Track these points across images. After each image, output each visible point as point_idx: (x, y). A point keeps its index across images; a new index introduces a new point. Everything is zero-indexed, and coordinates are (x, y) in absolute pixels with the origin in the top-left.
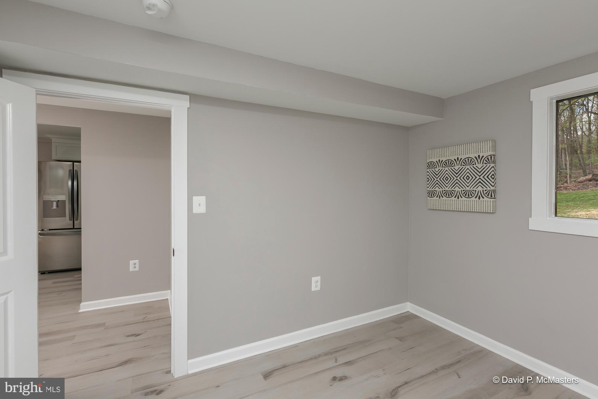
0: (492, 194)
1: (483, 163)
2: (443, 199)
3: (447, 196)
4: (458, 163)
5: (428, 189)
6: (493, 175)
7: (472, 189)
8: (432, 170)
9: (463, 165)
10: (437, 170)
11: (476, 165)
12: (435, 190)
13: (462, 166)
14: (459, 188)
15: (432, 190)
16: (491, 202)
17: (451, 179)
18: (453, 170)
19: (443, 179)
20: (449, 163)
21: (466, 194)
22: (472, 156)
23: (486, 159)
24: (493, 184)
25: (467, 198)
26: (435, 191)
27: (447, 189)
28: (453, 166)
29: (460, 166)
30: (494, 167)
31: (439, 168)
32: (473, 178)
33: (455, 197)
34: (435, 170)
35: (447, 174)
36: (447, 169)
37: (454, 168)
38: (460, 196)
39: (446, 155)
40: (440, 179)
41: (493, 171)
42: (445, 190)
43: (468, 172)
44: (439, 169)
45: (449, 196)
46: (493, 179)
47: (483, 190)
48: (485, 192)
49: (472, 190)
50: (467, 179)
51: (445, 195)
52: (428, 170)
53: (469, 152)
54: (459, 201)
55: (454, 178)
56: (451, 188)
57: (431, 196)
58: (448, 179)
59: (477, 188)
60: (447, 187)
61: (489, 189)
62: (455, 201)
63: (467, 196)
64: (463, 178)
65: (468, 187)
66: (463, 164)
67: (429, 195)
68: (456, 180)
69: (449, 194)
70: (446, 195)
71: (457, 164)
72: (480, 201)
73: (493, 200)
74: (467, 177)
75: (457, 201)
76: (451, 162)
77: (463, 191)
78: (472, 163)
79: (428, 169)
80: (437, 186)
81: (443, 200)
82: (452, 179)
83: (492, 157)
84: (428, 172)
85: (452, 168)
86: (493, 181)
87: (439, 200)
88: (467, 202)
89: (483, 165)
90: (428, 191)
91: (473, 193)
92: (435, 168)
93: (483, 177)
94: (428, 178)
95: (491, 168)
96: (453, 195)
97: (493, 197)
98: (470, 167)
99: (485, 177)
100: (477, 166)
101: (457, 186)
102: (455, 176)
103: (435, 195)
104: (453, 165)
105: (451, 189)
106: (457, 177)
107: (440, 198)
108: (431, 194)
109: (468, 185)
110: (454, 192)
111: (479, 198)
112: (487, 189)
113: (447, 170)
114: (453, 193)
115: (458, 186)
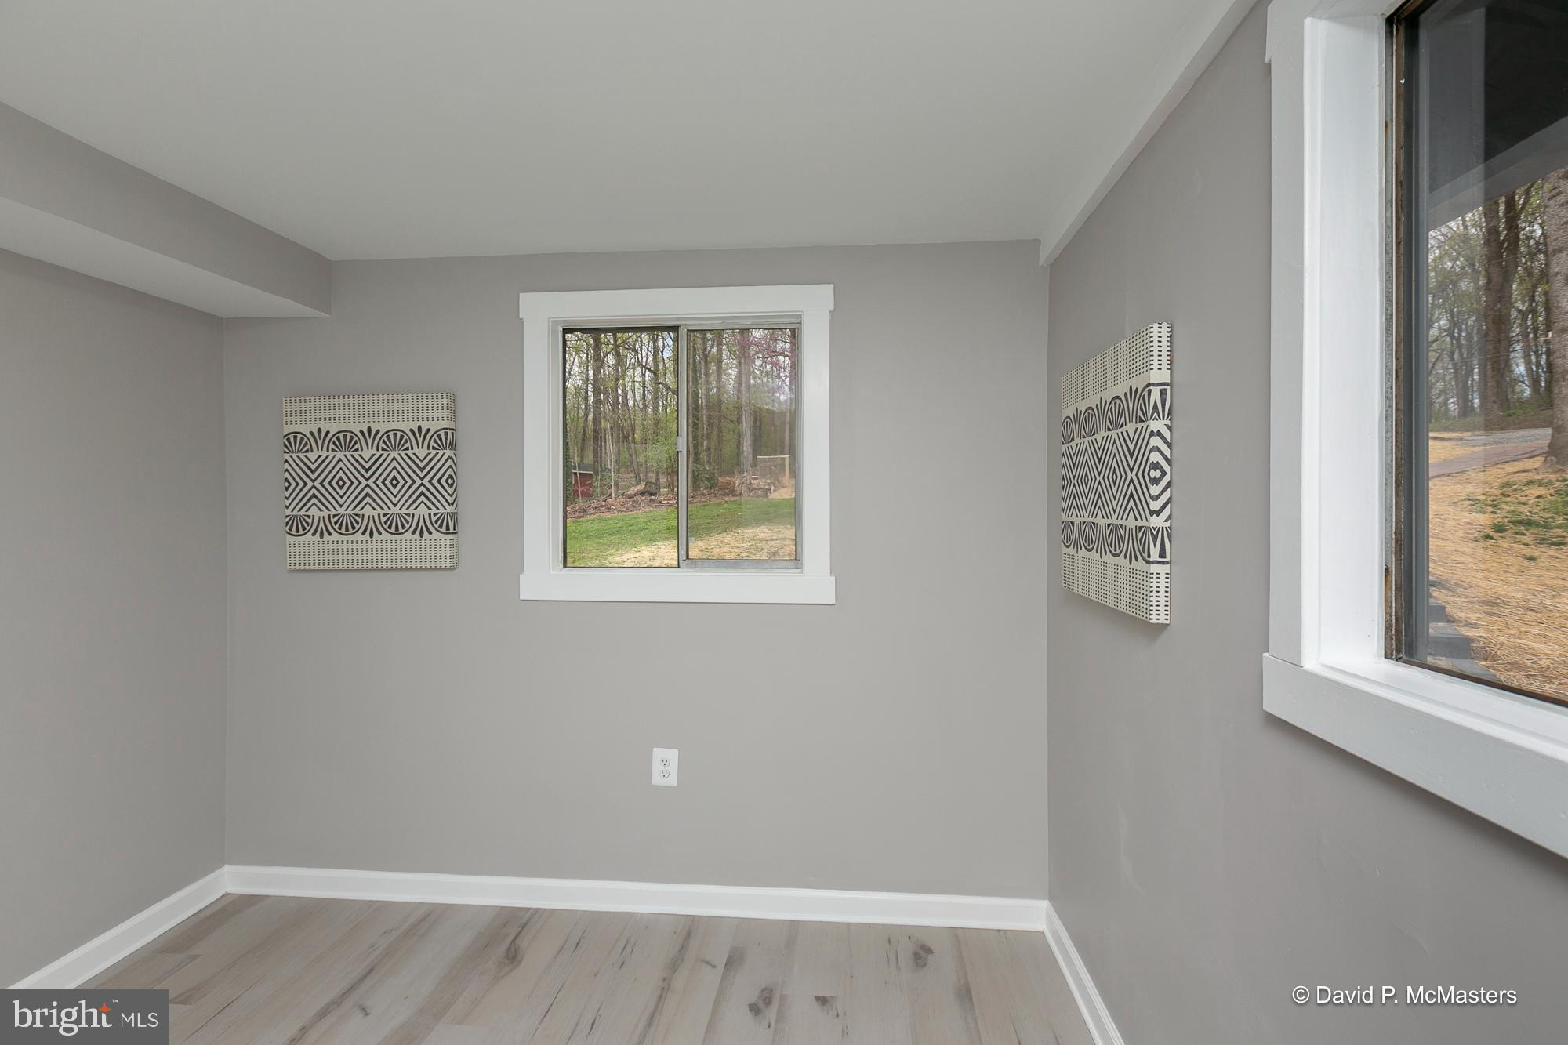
0: (449, 524)
1: (429, 446)
2: (331, 538)
3: (343, 531)
4: (370, 441)
5: (288, 512)
6: (451, 477)
7: (404, 510)
8: (298, 457)
9: (383, 449)
10: (313, 456)
11: (413, 451)
12: (307, 513)
13: (381, 452)
14: (375, 509)
15: (299, 513)
16: (448, 541)
17: (352, 483)
18: (357, 461)
19: (330, 483)
20: (345, 441)
21: (391, 523)
22: (405, 426)
23: (435, 437)
24: (450, 500)
25: (394, 534)
26: (309, 517)
27: (341, 511)
28: (357, 450)
29: (374, 451)
30: (452, 458)
31: (320, 453)
32: (406, 482)
33: (363, 533)
34: (306, 457)
35: (341, 469)
36: (340, 455)
37: (360, 455)
38: (377, 529)
39: (337, 416)
40: (321, 484)
41: (451, 467)
42: (336, 513)
43: (395, 468)
44: (320, 456)
45: (347, 530)
46: (451, 486)
47: (430, 514)
48: (434, 519)
49: (406, 514)
50: (392, 484)
51: (336, 527)
52: (287, 457)
53: (396, 415)
54: (374, 544)
55: (360, 483)
56: (353, 510)
57: (298, 531)
58: (344, 483)
59: (416, 508)
60: (341, 506)
61: (442, 510)
62: (364, 544)
63: (393, 530)
64: (383, 483)
65: (395, 505)
66: (382, 445)
67: (290, 529)
68: (365, 488)
69: (347, 526)
70: (340, 528)
71: (367, 444)
72: (423, 542)
73: (450, 537)
74: (392, 480)
75: (369, 544)
76: (352, 438)
77: (384, 515)
78: (403, 446)
79: (285, 452)
80: (314, 504)
81: (331, 542)
82: (356, 483)
83: (447, 433)
84: (286, 461)
85: (355, 454)
86: (450, 491)
87: (321, 543)
88: (394, 544)
89: (429, 452)
90: (287, 516)
91: (408, 522)
92: (307, 451)
93: (429, 481)
94: (287, 480)
95: (447, 460)
96: (357, 527)
97: (451, 530)
98: (399, 454)
99: (434, 482)
100: (414, 454)
101: (368, 503)
102: (362, 475)
103: (308, 528)
104: (358, 446)
105: (353, 512)
106: (367, 480)
107: (322, 538)
108: (297, 526)
109: (395, 500)
110: (360, 520)
111: (422, 535)
112: (437, 511)
113: (340, 460)
114: (357, 523)
115: (370, 505)
